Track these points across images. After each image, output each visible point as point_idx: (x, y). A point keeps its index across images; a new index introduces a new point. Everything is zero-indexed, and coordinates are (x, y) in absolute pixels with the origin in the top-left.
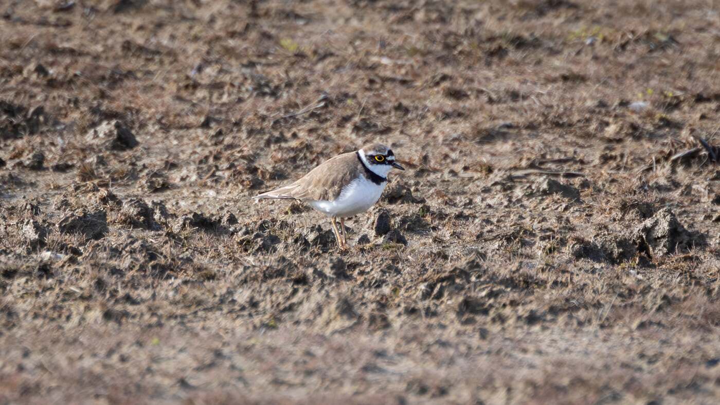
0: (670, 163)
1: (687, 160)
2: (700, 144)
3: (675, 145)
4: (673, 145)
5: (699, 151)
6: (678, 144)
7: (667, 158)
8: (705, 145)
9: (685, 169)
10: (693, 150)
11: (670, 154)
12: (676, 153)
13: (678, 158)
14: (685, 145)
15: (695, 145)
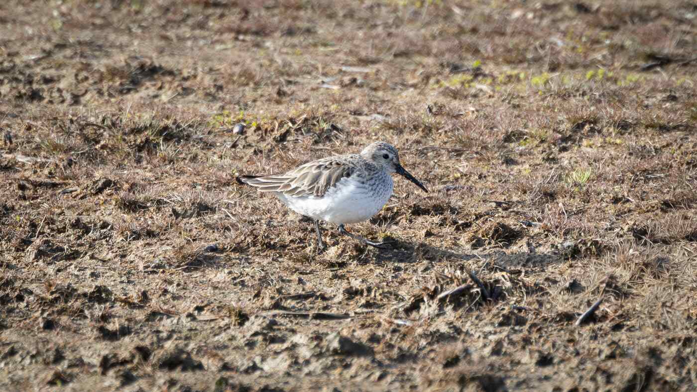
0: (436, 301)
1: (457, 300)
2: (470, 280)
3: (440, 279)
4: (438, 281)
5: (471, 287)
6: (443, 279)
7: (432, 296)
8: (477, 281)
9: (455, 309)
10: (463, 286)
11: (435, 292)
12: (442, 291)
13: (447, 296)
14: (452, 281)
15: (465, 281)
